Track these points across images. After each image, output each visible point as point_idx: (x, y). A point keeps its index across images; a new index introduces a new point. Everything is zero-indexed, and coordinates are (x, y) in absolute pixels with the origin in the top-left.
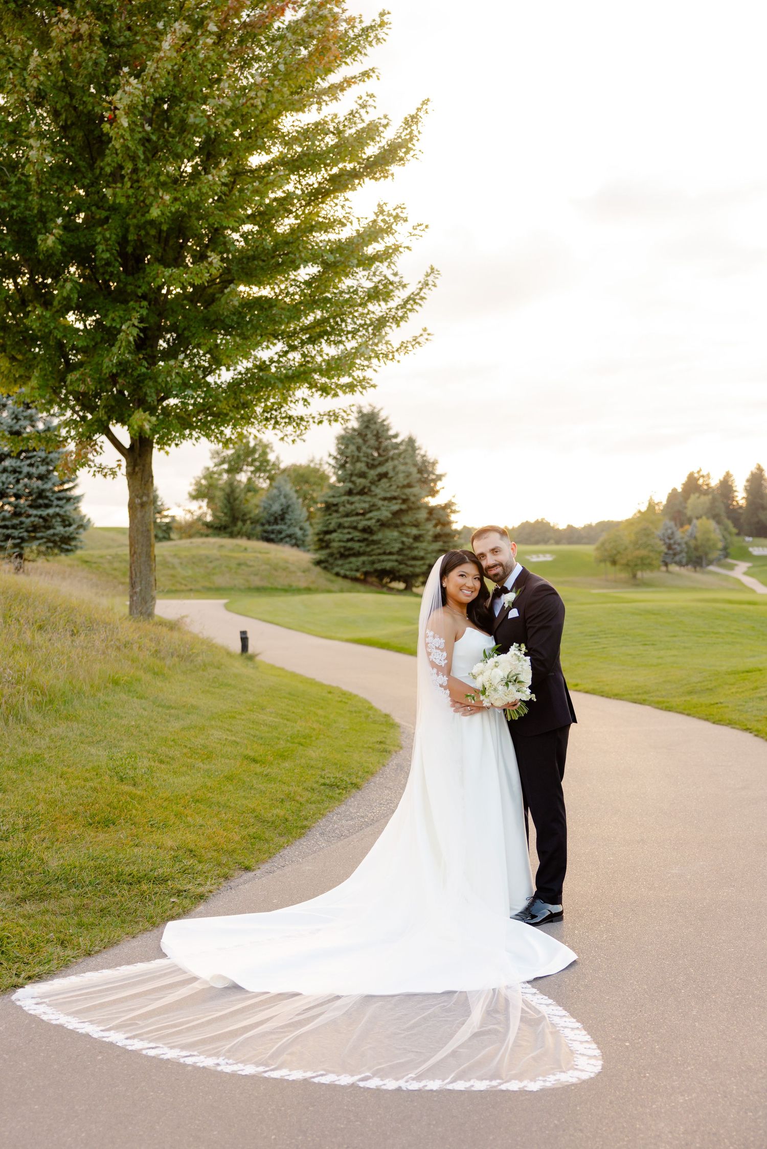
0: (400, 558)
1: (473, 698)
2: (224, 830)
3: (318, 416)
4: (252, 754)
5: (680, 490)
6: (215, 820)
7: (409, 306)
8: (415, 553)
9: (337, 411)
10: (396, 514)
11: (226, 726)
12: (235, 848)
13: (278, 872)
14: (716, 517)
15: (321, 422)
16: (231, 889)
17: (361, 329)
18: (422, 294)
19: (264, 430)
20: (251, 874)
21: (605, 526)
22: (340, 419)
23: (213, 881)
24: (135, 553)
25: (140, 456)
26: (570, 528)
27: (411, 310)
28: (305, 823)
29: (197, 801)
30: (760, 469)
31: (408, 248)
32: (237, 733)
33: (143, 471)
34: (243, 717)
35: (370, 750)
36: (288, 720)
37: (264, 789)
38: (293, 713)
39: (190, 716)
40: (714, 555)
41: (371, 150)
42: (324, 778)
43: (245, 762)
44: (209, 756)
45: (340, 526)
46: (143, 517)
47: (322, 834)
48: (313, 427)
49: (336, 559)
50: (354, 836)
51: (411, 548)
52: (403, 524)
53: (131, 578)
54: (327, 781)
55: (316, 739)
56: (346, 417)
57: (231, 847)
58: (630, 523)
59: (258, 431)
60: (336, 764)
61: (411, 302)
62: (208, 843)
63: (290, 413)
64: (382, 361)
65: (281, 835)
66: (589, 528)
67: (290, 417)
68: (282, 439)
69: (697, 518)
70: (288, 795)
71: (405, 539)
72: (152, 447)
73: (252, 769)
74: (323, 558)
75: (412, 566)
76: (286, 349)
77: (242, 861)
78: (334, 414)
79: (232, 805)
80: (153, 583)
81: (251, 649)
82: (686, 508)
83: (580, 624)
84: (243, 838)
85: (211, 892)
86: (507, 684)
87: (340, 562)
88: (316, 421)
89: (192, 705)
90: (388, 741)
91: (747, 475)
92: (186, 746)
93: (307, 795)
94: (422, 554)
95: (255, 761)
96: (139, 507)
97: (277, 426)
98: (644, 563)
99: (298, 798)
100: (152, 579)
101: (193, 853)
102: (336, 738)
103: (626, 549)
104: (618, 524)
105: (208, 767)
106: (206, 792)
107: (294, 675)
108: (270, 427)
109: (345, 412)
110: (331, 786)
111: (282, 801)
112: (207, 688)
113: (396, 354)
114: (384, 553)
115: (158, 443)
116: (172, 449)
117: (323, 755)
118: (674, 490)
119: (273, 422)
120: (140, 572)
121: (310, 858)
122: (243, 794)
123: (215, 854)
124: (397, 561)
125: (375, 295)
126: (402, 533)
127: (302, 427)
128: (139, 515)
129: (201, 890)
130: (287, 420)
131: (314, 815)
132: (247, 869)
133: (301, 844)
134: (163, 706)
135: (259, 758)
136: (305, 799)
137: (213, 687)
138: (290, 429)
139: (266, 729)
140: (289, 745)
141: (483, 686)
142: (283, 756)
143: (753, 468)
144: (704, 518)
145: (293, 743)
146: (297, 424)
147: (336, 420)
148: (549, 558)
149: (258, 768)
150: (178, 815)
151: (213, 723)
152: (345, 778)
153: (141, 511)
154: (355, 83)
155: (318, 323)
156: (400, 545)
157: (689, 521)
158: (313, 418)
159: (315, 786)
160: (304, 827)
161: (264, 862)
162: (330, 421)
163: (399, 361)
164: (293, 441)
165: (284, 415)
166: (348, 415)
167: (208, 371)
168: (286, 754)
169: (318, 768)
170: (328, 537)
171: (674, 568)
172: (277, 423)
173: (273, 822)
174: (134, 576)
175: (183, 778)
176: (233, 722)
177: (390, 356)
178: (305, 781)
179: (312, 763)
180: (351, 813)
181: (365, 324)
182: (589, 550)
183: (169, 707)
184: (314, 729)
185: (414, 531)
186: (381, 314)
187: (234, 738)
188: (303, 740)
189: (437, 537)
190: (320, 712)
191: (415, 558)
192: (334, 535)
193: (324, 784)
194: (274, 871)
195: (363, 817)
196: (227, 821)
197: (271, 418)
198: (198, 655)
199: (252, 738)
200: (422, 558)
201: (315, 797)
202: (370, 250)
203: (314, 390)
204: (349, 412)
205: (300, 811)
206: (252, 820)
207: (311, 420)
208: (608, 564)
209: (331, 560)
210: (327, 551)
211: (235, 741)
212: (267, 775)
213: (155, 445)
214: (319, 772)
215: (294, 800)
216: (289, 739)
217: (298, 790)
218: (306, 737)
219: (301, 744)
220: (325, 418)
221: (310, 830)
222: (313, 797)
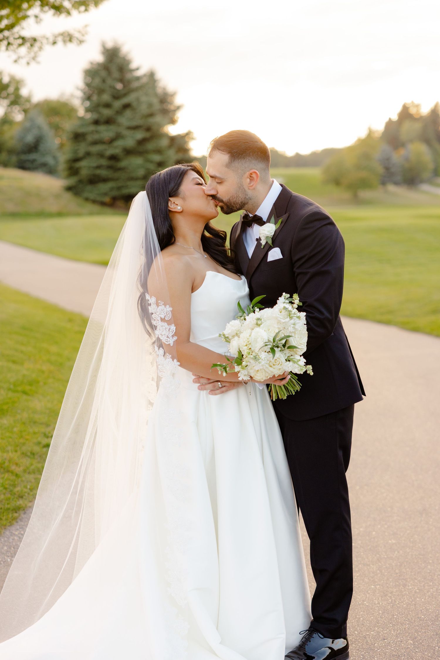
1: (225, 368)
3: (52, 37)
5: (395, 119)
9: (72, 32)
10: (142, 142)
14: (427, 141)
15: (54, 43)
21: (329, 152)
22: (74, 40)
26: (298, 155)
28: (21, 502)
36: (14, 362)
38: (22, 352)
40: (426, 175)
45: (88, 154)
48: (48, 48)
49: (85, 185)
52: (147, 152)
55: (45, 384)
56: (81, 38)
58: (350, 149)
63: (23, 33)
66: (315, 154)
67: (23, 38)
68: (16, 61)
69: (411, 143)
71: (148, 165)
74: (72, 184)
78: (69, 35)
82: (400, 134)
86: (272, 350)
87: (89, 187)
88: (51, 41)
97: (11, 47)
98: (364, 184)
99: (13, 468)
103: (348, 171)
107: (38, 302)
108: (4, 48)
109: (79, 32)
118: (390, 120)
127: (36, 48)
133: (12, 534)
136: (22, 468)
138: (23, 50)
140: (10, 394)
141: (240, 352)
144: (416, 142)
145: (16, 391)
147: (70, 40)
157: (404, 146)
158: (47, 38)
160: (17, 509)
164: (28, 63)
165: (17, 36)
166: (83, 35)
168: (5, 407)
169: (42, 424)
170: (77, 164)
171: (391, 188)
172: (9, 44)
178: (24, 444)
182: (315, 173)
184: (43, 372)
185: (157, 158)
188: (27, 388)
190: (54, 349)
192: (83, 164)
203: (46, 8)
204: (83, 32)
205: (14, 486)
207: (44, 41)
208: (333, 185)
209: (81, 186)
210: (77, 178)
214: (43, 429)
215: (8, 471)
216: (12, 387)
217: (15, 456)
218: (31, 383)
219: (25, 393)
220: (60, 39)
221: (25, 513)
222: (32, 465)
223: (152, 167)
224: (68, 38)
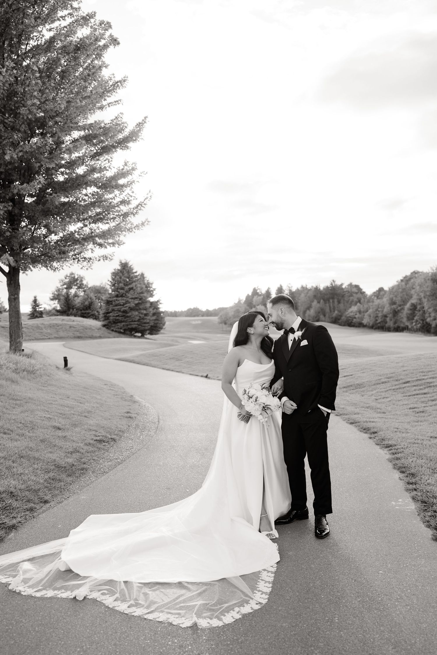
0: (139, 323)
2: (35, 476)
3: (98, 258)
4: (57, 425)
5: (250, 294)
6: (31, 469)
7: (139, 208)
8: (145, 321)
9: (107, 255)
10: (137, 305)
11: (46, 408)
12: (39, 488)
13: (65, 502)
15: (99, 260)
16: (34, 518)
17: (117, 217)
18: (145, 202)
19: (73, 264)
20: (48, 505)
21: (222, 309)
22: (108, 259)
23: (23, 513)
24: (12, 321)
25: (13, 276)
26: (207, 310)
27: (140, 209)
28: (85, 466)
29: (22, 457)
30: (281, 286)
31: (138, 182)
32: (52, 412)
33: (15, 283)
34: (56, 403)
35: (122, 418)
36: (80, 403)
37: (62, 446)
38: (84, 398)
39: (27, 404)
41: (120, 136)
42: (96, 436)
43: (53, 430)
44: (33, 427)
45: (113, 310)
46: (15, 304)
47: (93, 472)
48: (96, 263)
49: (112, 324)
50: (112, 472)
51: (143, 319)
52: (140, 309)
53: (10, 333)
54: (98, 438)
55: (95, 412)
56: (111, 258)
57: (37, 488)
58: (231, 308)
59: (71, 264)
60: (104, 427)
61: (140, 206)
62: (23, 487)
63: (85, 256)
64: (127, 232)
65: (69, 476)
66: (215, 310)
67: (85, 258)
68: (82, 268)
69: (258, 305)
70: (75, 449)
71: (141, 315)
72: (19, 272)
73: (57, 434)
74: (106, 323)
75: (144, 326)
76: (82, 226)
77: (43, 496)
78: (106, 257)
79: (42, 458)
80: (21, 335)
81: (69, 365)
82: (253, 301)
83: (217, 349)
84: (45, 481)
85: (20, 522)
87: (113, 325)
88: (97, 259)
89: (30, 398)
90: (131, 411)
91: (276, 288)
92: (21, 423)
93: (86, 448)
94: (148, 321)
95: (59, 429)
96: (13, 300)
97: (79, 262)
99: (81, 450)
100: (21, 334)
101: (13, 494)
102: (105, 411)
103: (230, 318)
104: (226, 308)
105: (31, 435)
106: (27, 451)
107: (91, 375)
108: (76, 262)
110: (100, 441)
111: (72, 453)
112: (40, 387)
113: (133, 229)
114: (132, 321)
115: (22, 270)
116: (29, 272)
117: (97, 422)
118: (248, 295)
119: (77, 260)
120: (15, 331)
121: (85, 489)
122: (50, 450)
123: (27, 493)
124: (137, 324)
125: (123, 202)
126: (139, 313)
127: (91, 263)
128: (13, 304)
129: (14, 521)
130: (84, 259)
131: (89, 460)
132: (46, 502)
133: (81, 480)
134: (13, 399)
135: (61, 427)
136: (85, 451)
137: (44, 386)
138: (85, 263)
139: (67, 409)
140: (79, 417)
142: (75, 425)
143: (279, 286)
144: (260, 305)
145: (82, 416)
146: (89, 261)
147: (106, 259)
148: (199, 322)
149: (60, 433)
150: (9, 468)
151: (39, 407)
152: (108, 435)
153: (14, 302)
154: (112, 105)
155: (98, 214)
156: (139, 318)
157: (255, 307)
158: (96, 258)
159: (92, 442)
160: (83, 469)
161: (56, 496)
162: (104, 259)
163: (134, 232)
164: (87, 269)
165: (82, 257)
166: (112, 257)
167: (45, 236)
168: (77, 423)
170: (108, 315)
172: (79, 260)
173: (65, 467)
174: (11, 332)
175: (15, 443)
176: (50, 406)
177: (131, 230)
178: (86, 440)
179: (91, 428)
180: (110, 457)
181: (119, 215)
182: (215, 319)
183: (16, 400)
184: (94, 407)
185: (145, 312)
186: (126, 211)
187: (49, 416)
188: (87, 414)
189: (154, 314)
190: (99, 397)
191: (145, 323)
192: (111, 314)
193: (96, 440)
194: (62, 502)
195: (116, 459)
196: (37, 469)
197: (76, 258)
198: (38, 370)
199: (59, 415)
200: (148, 323)
201: (91, 449)
202: (121, 182)
203: (96, 245)
204: (112, 255)
205: (81, 459)
206: (53, 467)
207: (95, 259)
208: (223, 324)
209: (110, 325)
210: (108, 321)
211: (49, 418)
212: (65, 437)
213: (20, 271)
214: (94, 433)
215: (78, 452)
216: (80, 414)
217: (82, 445)
218: (89, 412)
219: (86, 417)
220: (101, 258)
221: (86, 471)
222: (89, 449)
223: (142, 316)
224: (105, 258)
